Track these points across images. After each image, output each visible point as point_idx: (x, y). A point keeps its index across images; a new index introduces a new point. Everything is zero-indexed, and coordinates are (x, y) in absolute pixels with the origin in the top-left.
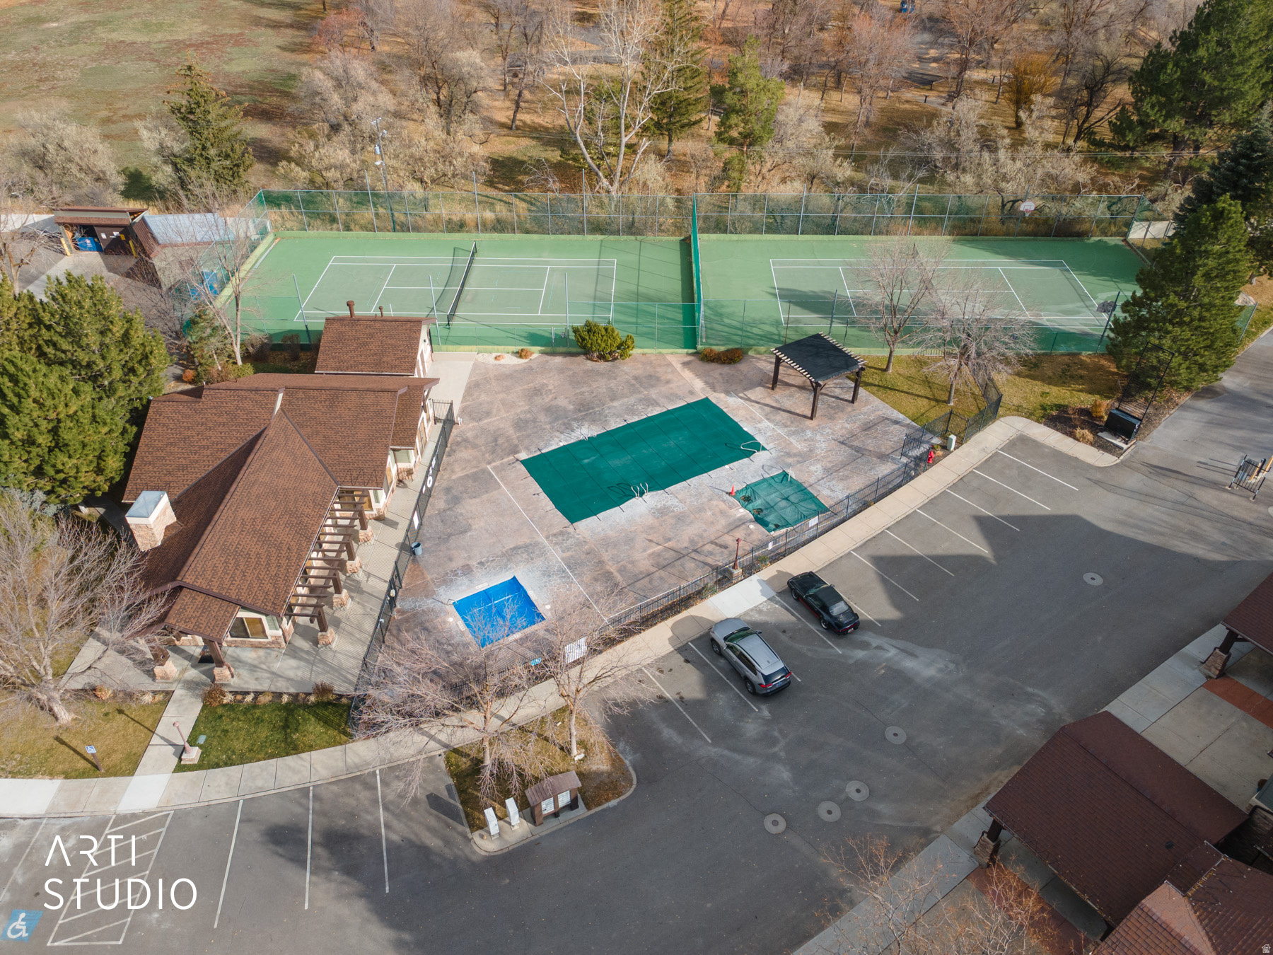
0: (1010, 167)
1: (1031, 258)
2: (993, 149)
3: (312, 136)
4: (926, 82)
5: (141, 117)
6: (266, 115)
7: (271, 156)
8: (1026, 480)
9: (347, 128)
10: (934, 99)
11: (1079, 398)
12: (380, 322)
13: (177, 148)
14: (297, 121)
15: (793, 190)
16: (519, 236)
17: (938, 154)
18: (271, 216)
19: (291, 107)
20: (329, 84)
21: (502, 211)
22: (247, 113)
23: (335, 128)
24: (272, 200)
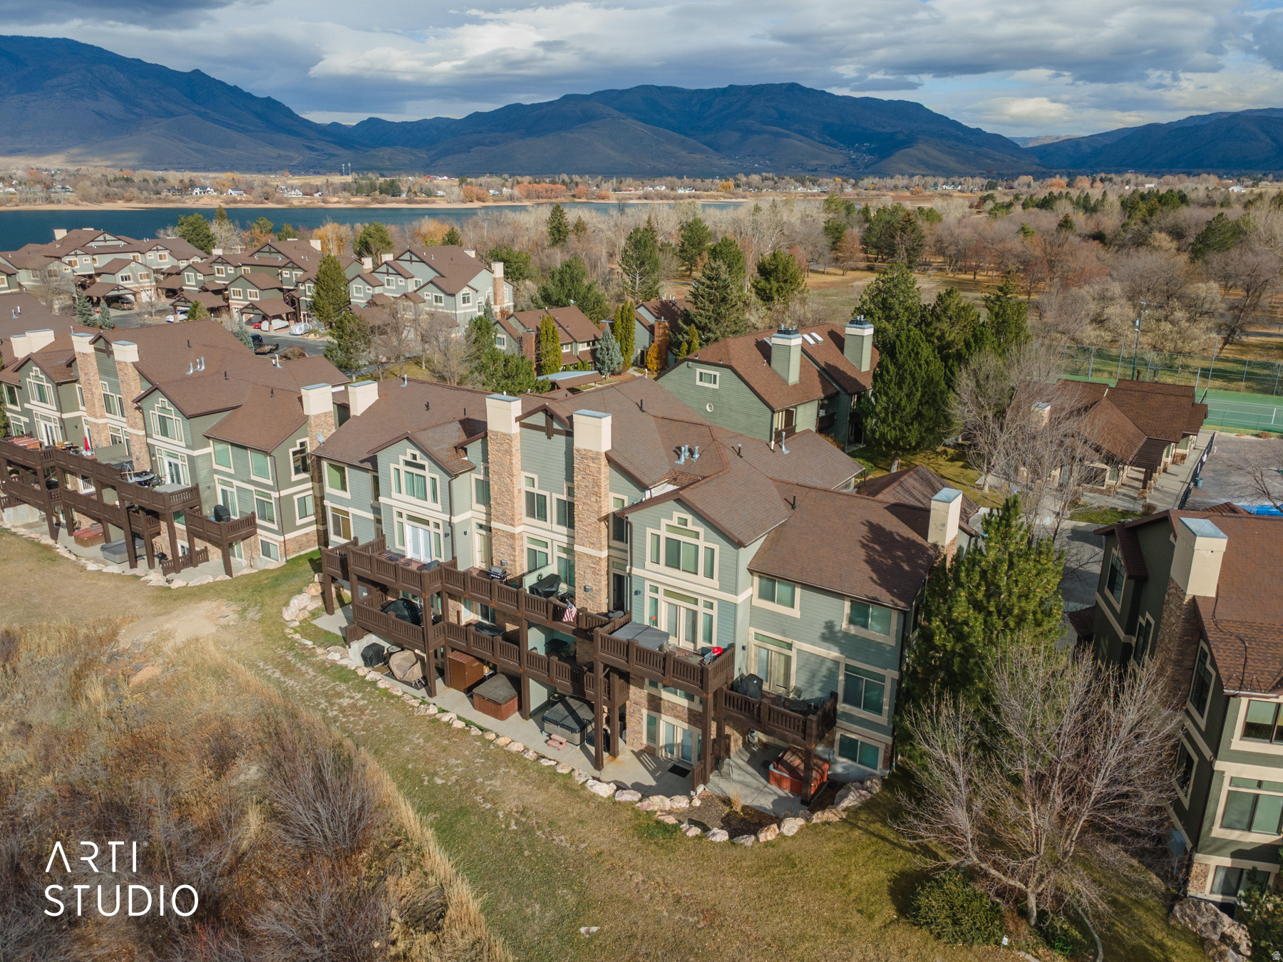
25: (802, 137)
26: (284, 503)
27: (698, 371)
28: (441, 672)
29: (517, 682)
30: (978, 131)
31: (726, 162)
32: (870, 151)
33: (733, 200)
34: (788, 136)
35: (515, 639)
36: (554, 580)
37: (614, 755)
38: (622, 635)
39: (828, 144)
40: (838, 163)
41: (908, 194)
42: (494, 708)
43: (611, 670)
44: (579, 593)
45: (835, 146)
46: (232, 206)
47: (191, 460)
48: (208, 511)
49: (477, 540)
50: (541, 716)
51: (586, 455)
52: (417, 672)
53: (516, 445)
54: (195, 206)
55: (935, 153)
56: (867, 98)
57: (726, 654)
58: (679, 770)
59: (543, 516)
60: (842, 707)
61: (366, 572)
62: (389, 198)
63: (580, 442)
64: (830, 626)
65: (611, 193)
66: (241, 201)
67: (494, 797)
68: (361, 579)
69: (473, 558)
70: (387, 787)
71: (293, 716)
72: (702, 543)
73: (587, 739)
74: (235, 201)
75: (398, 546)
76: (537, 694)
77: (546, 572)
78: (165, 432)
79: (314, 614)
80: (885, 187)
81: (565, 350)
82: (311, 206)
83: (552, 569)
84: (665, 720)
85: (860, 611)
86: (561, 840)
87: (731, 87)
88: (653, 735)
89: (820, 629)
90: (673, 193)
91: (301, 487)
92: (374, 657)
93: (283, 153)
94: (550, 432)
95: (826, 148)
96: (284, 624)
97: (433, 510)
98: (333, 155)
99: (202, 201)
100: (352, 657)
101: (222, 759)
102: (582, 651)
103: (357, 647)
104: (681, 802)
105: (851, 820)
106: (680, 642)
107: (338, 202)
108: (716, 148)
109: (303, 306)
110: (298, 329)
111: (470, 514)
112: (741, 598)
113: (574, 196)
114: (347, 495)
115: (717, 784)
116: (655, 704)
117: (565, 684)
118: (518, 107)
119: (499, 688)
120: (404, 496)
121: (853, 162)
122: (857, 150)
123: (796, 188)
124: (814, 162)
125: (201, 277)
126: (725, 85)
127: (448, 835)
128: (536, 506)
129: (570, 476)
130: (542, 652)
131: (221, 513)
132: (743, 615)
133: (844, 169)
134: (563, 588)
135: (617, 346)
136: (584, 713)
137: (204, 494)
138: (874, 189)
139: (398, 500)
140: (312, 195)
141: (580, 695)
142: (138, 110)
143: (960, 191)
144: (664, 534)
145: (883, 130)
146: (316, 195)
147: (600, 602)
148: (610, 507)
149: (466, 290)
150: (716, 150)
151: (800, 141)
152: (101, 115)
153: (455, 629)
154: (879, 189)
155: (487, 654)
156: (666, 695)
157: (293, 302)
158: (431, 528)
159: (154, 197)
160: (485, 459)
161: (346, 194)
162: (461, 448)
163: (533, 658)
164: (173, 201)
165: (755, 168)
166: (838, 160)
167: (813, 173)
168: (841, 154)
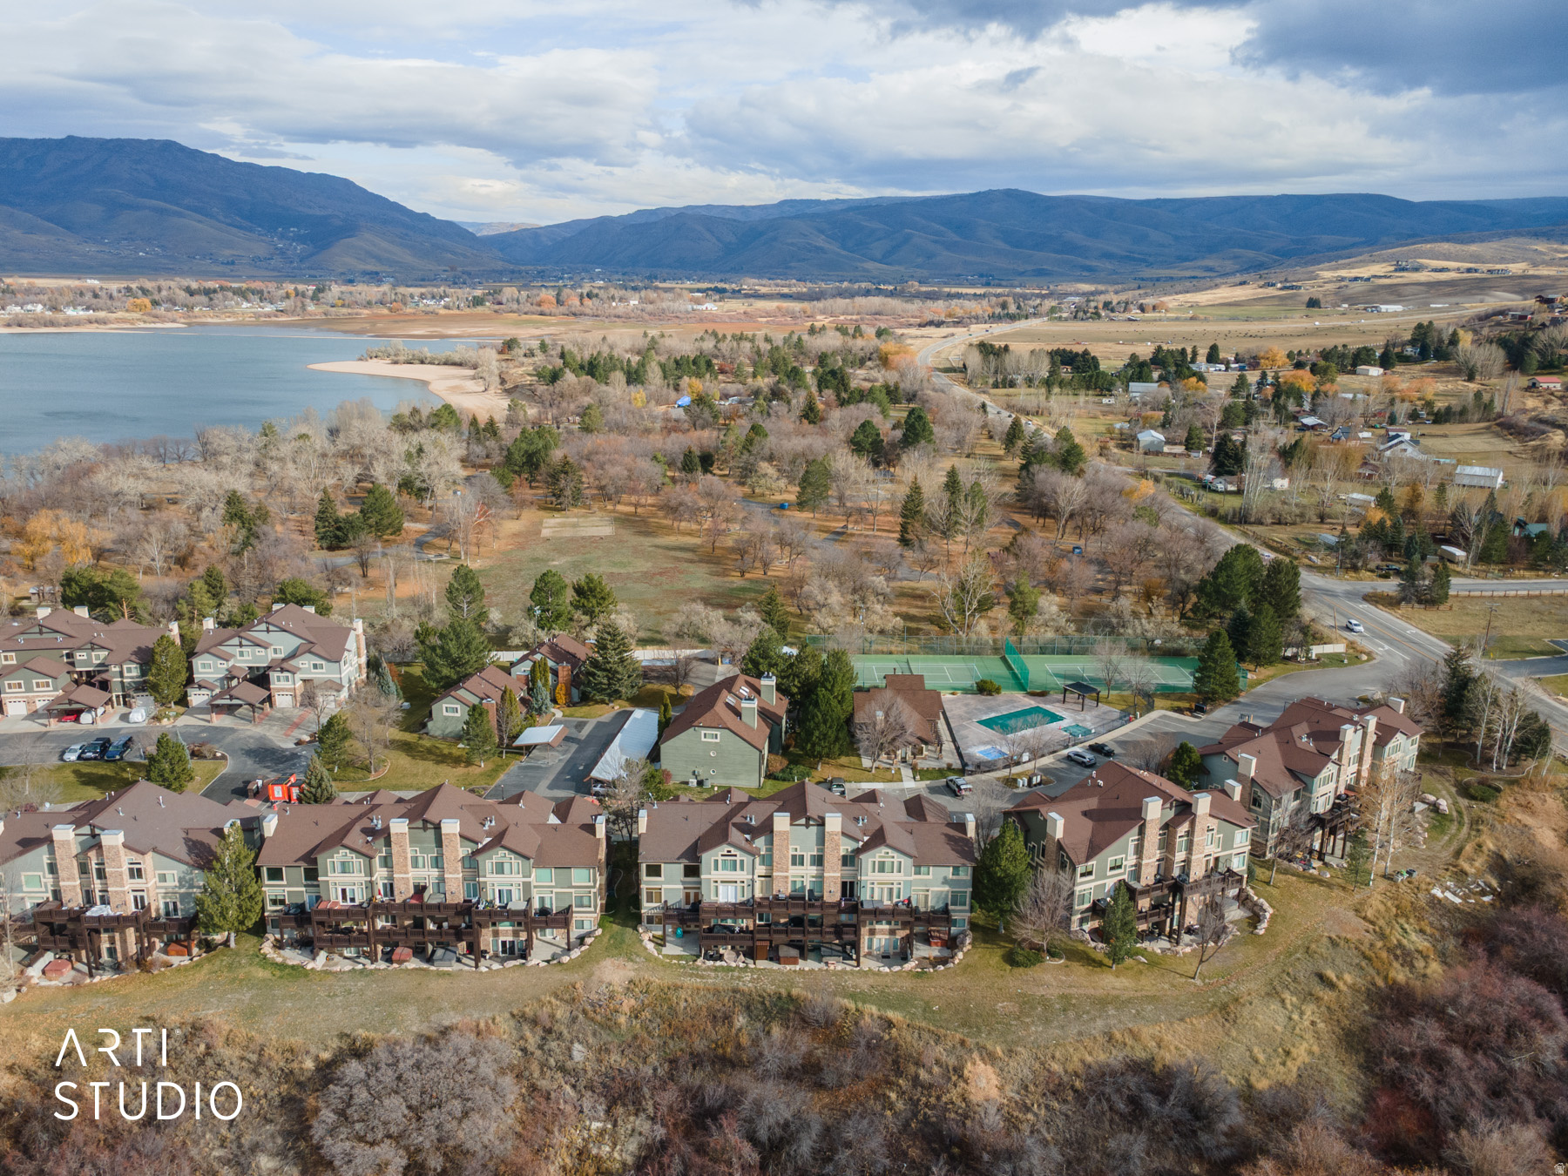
0: (1147, 627)
1: (1164, 663)
2: (1139, 619)
4: (1099, 591)
8: (1167, 725)
10: (1105, 600)
11: (1177, 704)
12: (909, 677)
15: (1050, 635)
17: (1114, 621)
25: (200, 217)
27: (703, 732)
28: (749, 955)
29: (798, 947)
30: (426, 217)
32: (300, 239)
33: (159, 325)
34: (180, 215)
36: (810, 892)
37: (857, 960)
38: (864, 907)
39: (240, 227)
40: (261, 253)
41: (385, 311)
42: (791, 961)
44: (824, 895)
45: (251, 230)
49: (761, 883)
51: (831, 834)
53: (789, 835)
57: (906, 902)
58: (888, 956)
59: (802, 864)
60: (950, 907)
63: (827, 827)
64: (945, 878)
72: (896, 860)
73: (844, 958)
75: (713, 898)
79: (657, 949)
80: (355, 301)
83: (809, 887)
84: (877, 937)
85: (956, 870)
89: (941, 881)
90: (59, 316)
94: (809, 826)
95: (239, 232)
96: (658, 958)
97: (741, 875)
105: (973, 947)
106: (885, 903)
112: (912, 878)
115: (917, 954)
116: (873, 931)
119: (789, 951)
120: (724, 872)
121: (282, 252)
122: (282, 237)
123: (238, 303)
124: (227, 252)
128: (799, 860)
129: (820, 844)
131: (544, 912)
132: (911, 884)
133: (272, 262)
134: (814, 894)
138: (343, 306)
139: (714, 875)
143: (446, 307)
144: (877, 860)
145: (310, 212)
147: (839, 896)
148: (844, 853)
151: (200, 221)
154: (349, 306)
156: (877, 926)
158: (739, 884)
160: (769, 844)
162: (749, 841)
165: (141, 257)
166: (261, 249)
167: (231, 266)
168: (262, 241)
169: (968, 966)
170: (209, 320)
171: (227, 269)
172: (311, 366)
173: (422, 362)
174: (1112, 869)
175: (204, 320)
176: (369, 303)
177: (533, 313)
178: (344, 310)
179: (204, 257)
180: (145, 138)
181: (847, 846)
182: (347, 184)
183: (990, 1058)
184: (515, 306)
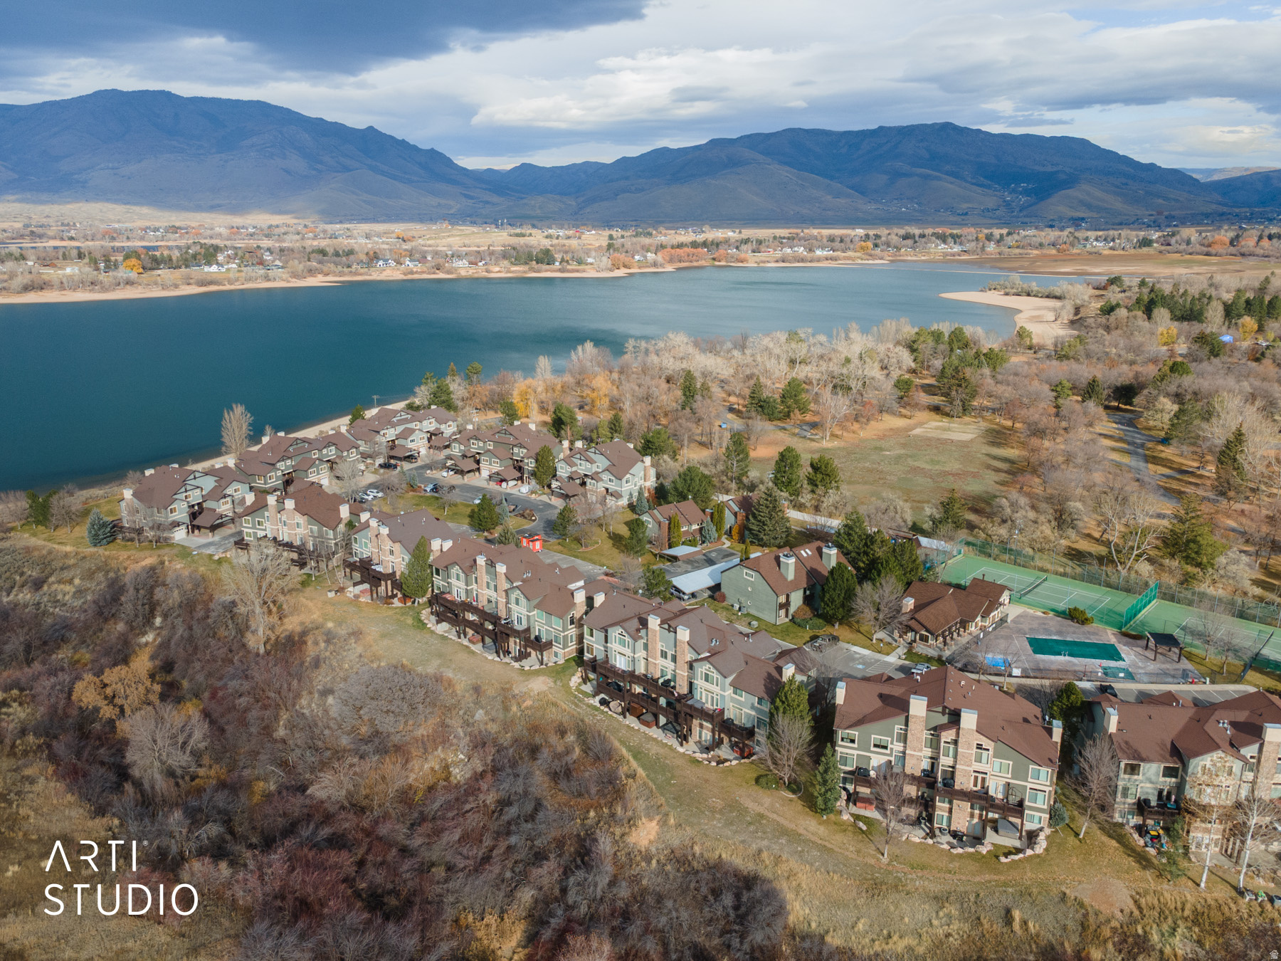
3: (993, 522)
5: (928, 502)
6: (975, 511)
7: (971, 527)
9: (1009, 522)
12: (993, 584)
13: (937, 516)
14: (990, 516)
16: (1069, 580)
18: (964, 549)
19: (988, 510)
20: (1008, 504)
21: (1069, 570)
22: (969, 509)
23: (1004, 521)
24: (968, 544)
25: (953, 180)
26: (565, 637)
27: (745, 571)
28: (628, 710)
29: (656, 716)
30: (1152, 167)
31: (871, 207)
32: (1026, 192)
33: (871, 262)
34: (939, 179)
35: (656, 700)
36: (669, 681)
37: (687, 742)
38: (690, 702)
39: (981, 186)
40: (991, 205)
41: (1054, 252)
42: (647, 724)
43: (686, 714)
44: (677, 687)
45: (989, 187)
46: (410, 277)
47: (528, 617)
48: (533, 637)
49: (643, 662)
50: (664, 728)
51: (681, 641)
52: (620, 710)
53: (658, 634)
54: (379, 278)
55: (1098, 193)
56: (1028, 136)
57: (722, 711)
58: (707, 748)
59: (666, 658)
60: (756, 730)
61: (603, 672)
62: (545, 267)
63: (679, 637)
64: (753, 704)
65: (750, 254)
66: (416, 272)
67: (648, 749)
68: (601, 674)
69: (641, 669)
70: (617, 744)
71: (582, 721)
72: (715, 676)
73: (678, 736)
74: (412, 273)
75: (614, 662)
76: (663, 720)
77: (666, 678)
78: (517, 604)
79: (580, 684)
80: (1030, 245)
81: (685, 529)
82: (476, 275)
83: (669, 677)
84: (704, 732)
85: (760, 700)
86: (668, 762)
87: (881, 128)
88: (700, 737)
89: (750, 705)
90: (810, 255)
91: (572, 631)
92: (603, 702)
93: (443, 202)
94: (669, 631)
95: (979, 190)
96: (570, 688)
97: (628, 652)
98: (488, 202)
99: (385, 273)
100: (595, 701)
101: (562, 732)
102: (678, 706)
103: (598, 698)
104: (705, 756)
105: (752, 763)
106: (709, 706)
107: (499, 272)
108: (862, 191)
109: (526, 472)
110: (525, 489)
111: (641, 654)
112: (726, 694)
113: (714, 259)
114: (593, 639)
115: (718, 752)
116: (701, 726)
117: (672, 718)
118: (665, 150)
119: (649, 717)
120: (617, 645)
121: (1008, 204)
122: (1014, 191)
123: (937, 246)
124: (965, 206)
125: (462, 447)
126: (873, 126)
127: (635, 757)
128: (664, 655)
129: (675, 647)
130: (664, 706)
131: (538, 638)
132: (727, 699)
133: (997, 212)
134: (672, 684)
135: (714, 529)
136: (678, 728)
137: (532, 630)
138: (1018, 247)
139: (614, 646)
140: (476, 264)
141: (676, 721)
142: (319, 166)
143: (1111, 248)
144: (704, 670)
145: (1042, 169)
146: (480, 264)
147: (685, 690)
148: (689, 659)
149: (628, 476)
150: (862, 193)
151: (951, 183)
152: (287, 171)
153: (633, 695)
154: (1023, 247)
155: (645, 705)
156: (704, 723)
157: (520, 469)
158: (627, 657)
159: (346, 270)
160: (647, 635)
161: (506, 262)
162: (638, 630)
163: (661, 708)
164: (361, 274)
165: (902, 212)
166: (991, 202)
167: (963, 217)
168: (995, 196)
169: (731, 771)
170: (909, 258)
171: (958, 219)
172: (944, 295)
173: (1029, 295)
174: (875, 746)
175: (905, 258)
176: (1041, 245)
177: (1198, 254)
178: (1017, 251)
179: (946, 210)
180: (930, 122)
181: (690, 656)
182: (1084, 143)
183: (663, 823)
184: (1183, 247)
